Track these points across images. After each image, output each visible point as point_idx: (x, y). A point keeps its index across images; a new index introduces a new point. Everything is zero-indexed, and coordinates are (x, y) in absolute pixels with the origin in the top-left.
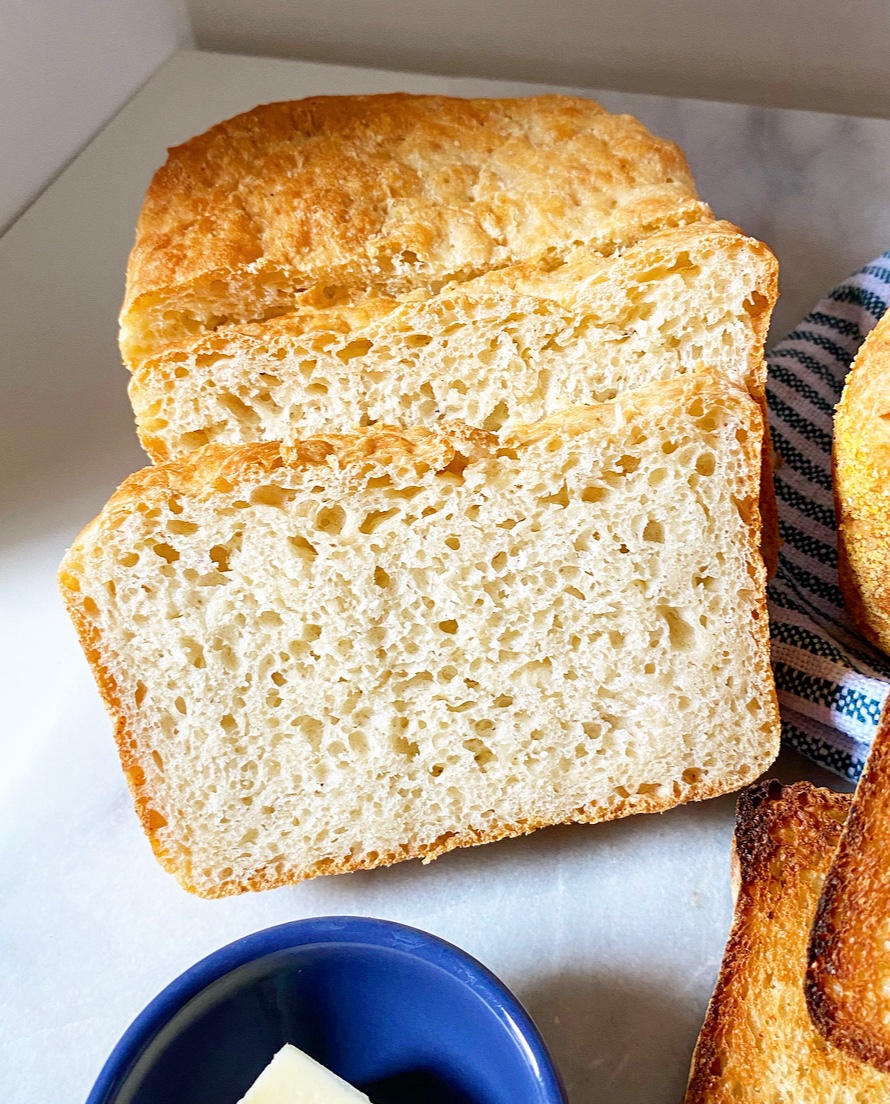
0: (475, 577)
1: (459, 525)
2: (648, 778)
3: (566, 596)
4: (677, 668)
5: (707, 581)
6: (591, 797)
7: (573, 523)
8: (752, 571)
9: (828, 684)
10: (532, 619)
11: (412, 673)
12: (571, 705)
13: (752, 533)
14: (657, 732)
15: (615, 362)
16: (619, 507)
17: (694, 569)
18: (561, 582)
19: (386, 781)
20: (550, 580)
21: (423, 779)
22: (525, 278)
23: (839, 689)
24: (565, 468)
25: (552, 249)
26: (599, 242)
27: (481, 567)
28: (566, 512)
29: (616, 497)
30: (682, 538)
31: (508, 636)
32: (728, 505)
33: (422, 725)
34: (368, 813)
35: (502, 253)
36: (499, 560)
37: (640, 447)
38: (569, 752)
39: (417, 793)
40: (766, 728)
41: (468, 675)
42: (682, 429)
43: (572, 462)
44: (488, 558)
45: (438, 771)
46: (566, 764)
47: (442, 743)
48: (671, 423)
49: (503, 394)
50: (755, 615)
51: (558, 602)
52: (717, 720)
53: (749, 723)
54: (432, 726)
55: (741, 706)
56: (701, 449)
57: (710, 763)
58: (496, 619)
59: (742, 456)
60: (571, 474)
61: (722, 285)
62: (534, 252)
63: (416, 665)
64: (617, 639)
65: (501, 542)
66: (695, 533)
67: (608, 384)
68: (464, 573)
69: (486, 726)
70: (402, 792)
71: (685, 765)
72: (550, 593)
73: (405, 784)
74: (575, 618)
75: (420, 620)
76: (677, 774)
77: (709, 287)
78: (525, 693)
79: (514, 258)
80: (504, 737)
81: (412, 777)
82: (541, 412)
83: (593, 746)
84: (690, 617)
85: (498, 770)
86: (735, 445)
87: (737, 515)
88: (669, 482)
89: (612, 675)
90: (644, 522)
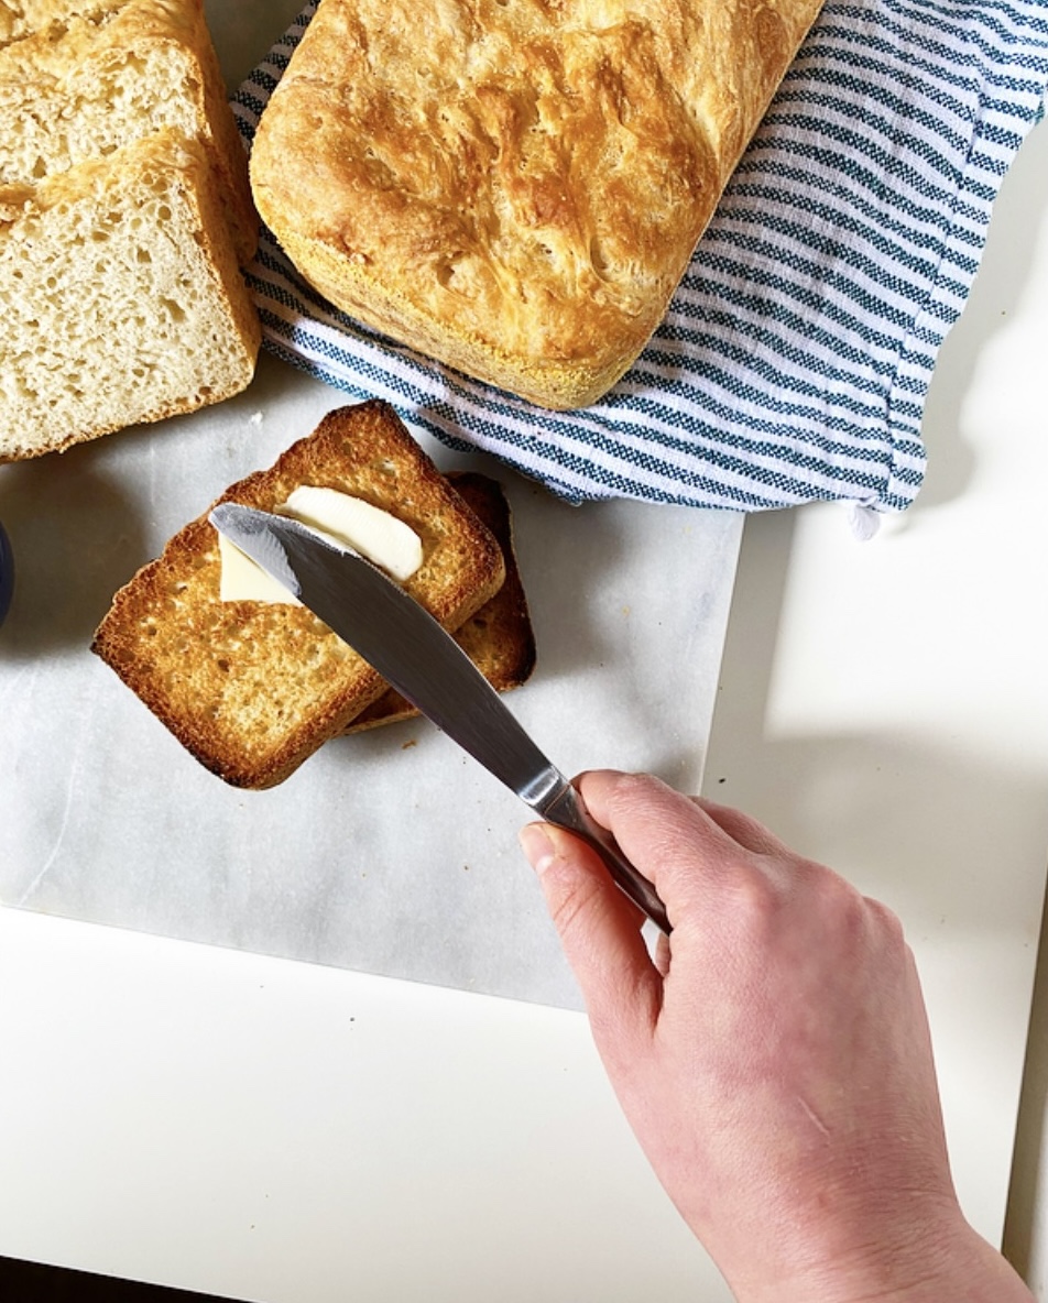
0: (39, 293)
1: (19, 263)
2: (179, 395)
3: (101, 300)
4: (180, 333)
5: (186, 283)
6: (148, 408)
7: (90, 256)
8: (211, 273)
9: (288, 325)
10: (82, 315)
11: (19, 353)
12: (123, 361)
13: (205, 252)
14: (177, 370)
15: (108, 127)
16: (117, 244)
17: (174, 276)
18: (95, 292)
19: (23, 412)
20: (89, 291)
21: (45, 409)
22: (39, 50)
23: (293, 328)
24: (75, 223)
25: (56, 21)
26: (91, 13)
27: (41, 287)
28: (84, 250)
29: (114, 237)
30: (162, 258)
31: (71, 326)
32: (185, 236)
33: (35, 380)
34: (19, 430)
35: (19, 27)
36: (52, 281)
37: (120, 205)
38: (129, 385)
39: (45, 416)
40: (243, 360)
41: (53, 350)
42: (142, 194)
43: (78, 219)
44: (44, 282)
45: (53, 403)
46: (129, 392)
47: (51, 389)
48: (134, 190)
49: (38, 153)
50: (220, 299)
51: (96, 303)
52: (212, 359)
53: (232, 358)
54: (41, 381)
55: (225, 350)
56: (159, 204)
57: (214, 382)
58: (60, 317)
59: (186, 206)
60: (79, 226)
61: (164, 72)
62: (42, 25)
63: (20, 348)
64: (140, 321)
65: (49, 271)
66: (170, 257)
67: (109, 141)
68: (32, 292)
69: (74, 377)
70: (37, 418)
71: (199, 386)
72: (90, 299)
73: (35, 412)
74: (110, 311)
75: (13, 322)
76: (195, 390)
77: (155, 74)
78: (92, 358)
79: (30, 31)
80: (86, 381)
81: (39, 408)
82: (69, 164)
83: (142, 381)
84: (182, 304)
85: (89, 400)
86: (180, 199)
87: (194, 242)
88: (144, 227)
89: (141, 342)
90: (135, 252)
